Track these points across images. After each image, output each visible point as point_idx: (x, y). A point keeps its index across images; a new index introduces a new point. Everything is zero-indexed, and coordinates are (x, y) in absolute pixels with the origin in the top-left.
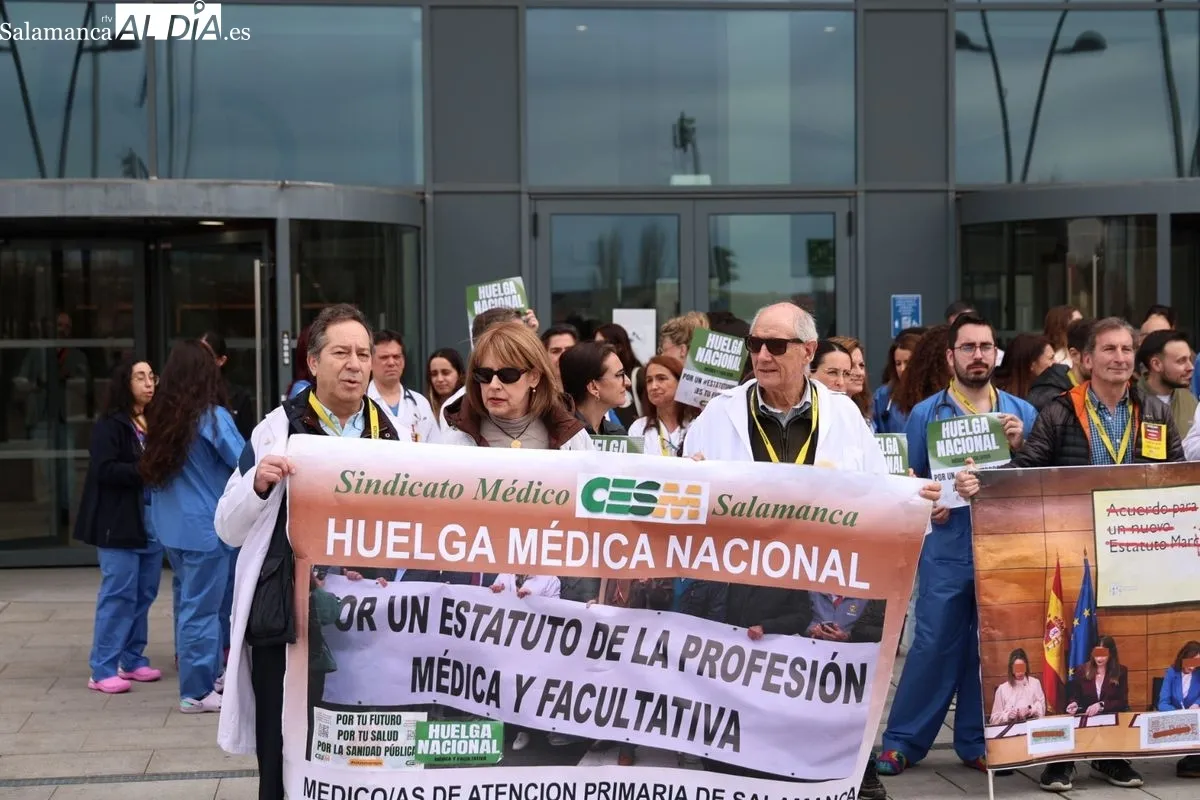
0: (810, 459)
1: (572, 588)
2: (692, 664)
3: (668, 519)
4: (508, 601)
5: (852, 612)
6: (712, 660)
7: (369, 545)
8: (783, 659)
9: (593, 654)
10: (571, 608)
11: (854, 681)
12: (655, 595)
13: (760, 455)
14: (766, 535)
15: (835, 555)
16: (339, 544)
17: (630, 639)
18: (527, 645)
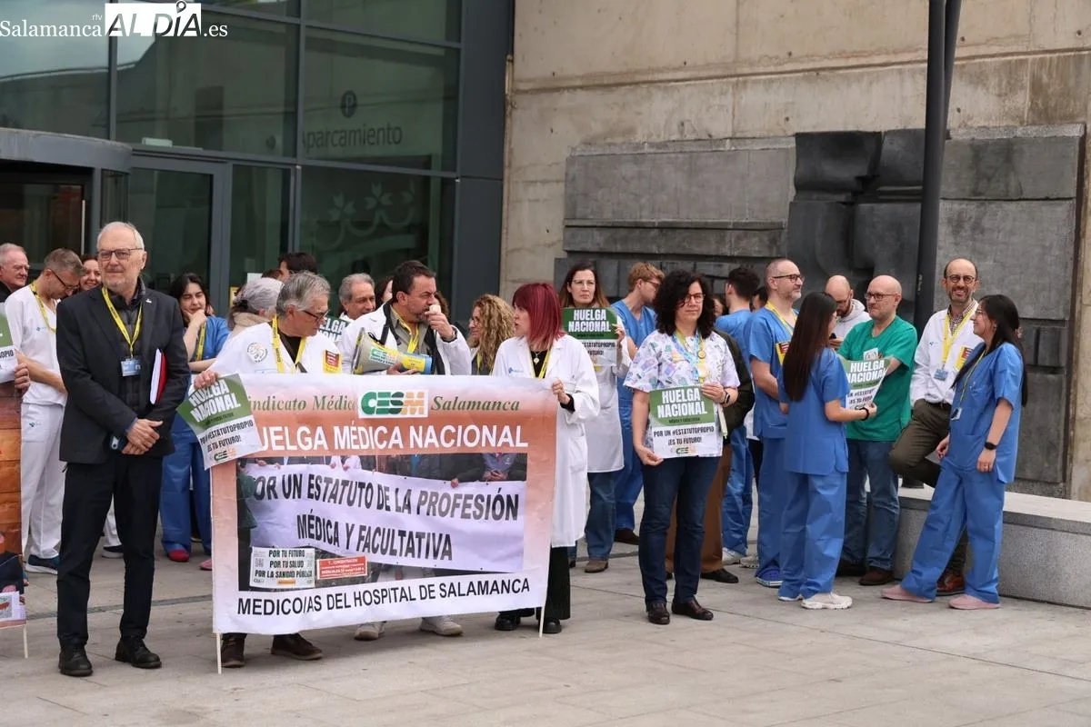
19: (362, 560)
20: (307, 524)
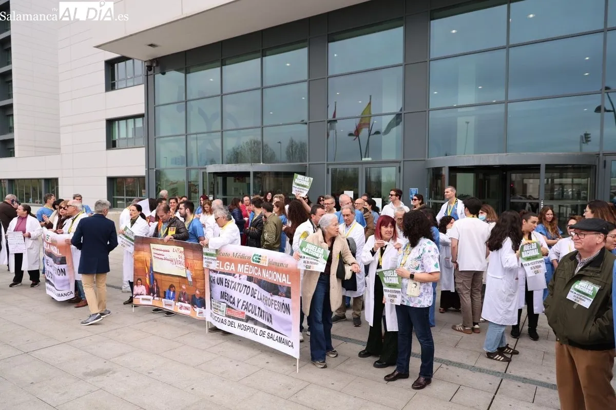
19: (243, 313)
20: (223, 295)
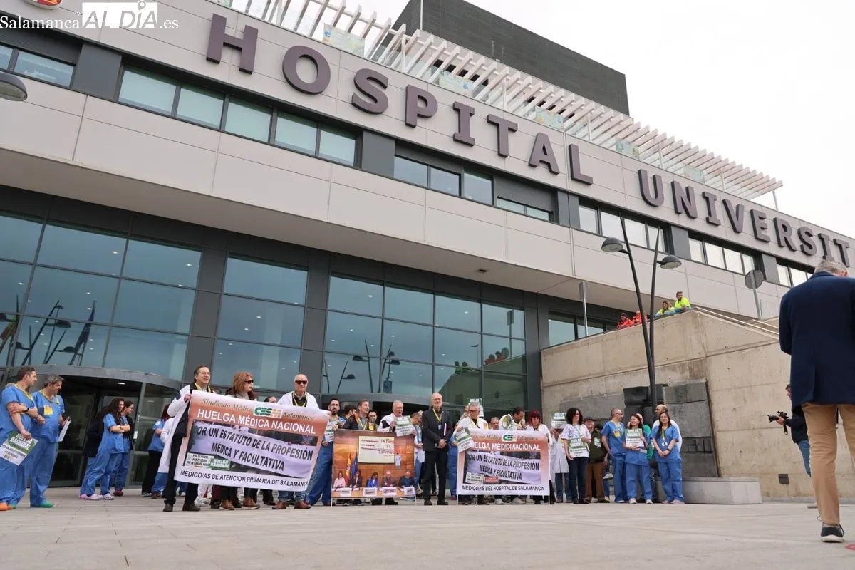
0: (305, 406)
1: (250, 431)
2: (275, 450)
3: (273, 417)
4: (236, 432)
5: (311, 439)
6: (279, 450)
7: (207, 416)
8: (295, 449)
9: (253, 446)
10: (250, 435)
11: (310, 455)
12: (269, 434)
13: (294, 404)
14: (294, 422)
15: (308, 426)
16: (201, 415)
17: (261, 443)
18: (239, 443)
